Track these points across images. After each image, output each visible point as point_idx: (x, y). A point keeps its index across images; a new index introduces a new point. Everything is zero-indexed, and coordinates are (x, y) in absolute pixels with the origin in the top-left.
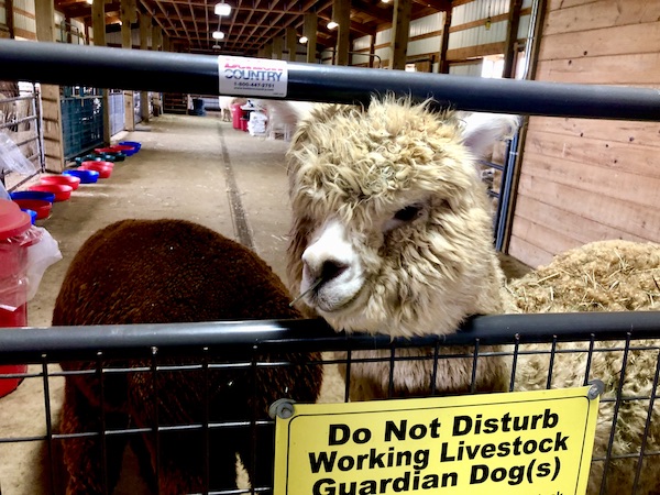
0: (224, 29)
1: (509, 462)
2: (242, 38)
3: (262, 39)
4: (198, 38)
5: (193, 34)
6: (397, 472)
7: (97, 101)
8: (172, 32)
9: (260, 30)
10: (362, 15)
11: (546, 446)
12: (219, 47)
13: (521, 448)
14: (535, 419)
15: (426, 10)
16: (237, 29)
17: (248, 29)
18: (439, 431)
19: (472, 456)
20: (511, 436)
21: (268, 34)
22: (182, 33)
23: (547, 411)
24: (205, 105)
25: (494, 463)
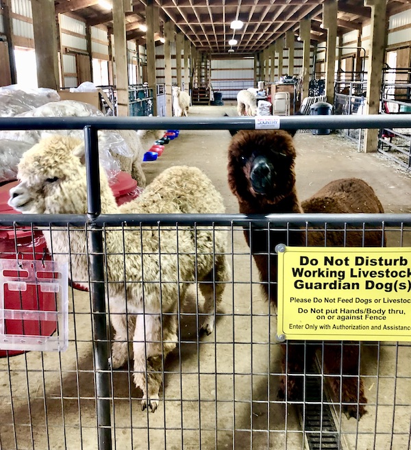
0: (237, 37)
1: (384, 280)
2: (251, 43)
3: (267, 42)
4: (217, 46)
5: (213, 43)
6: (331, 280)
7: (150, 102)
8: (198, 43)
9: (265, 35)
10: (348, 15)
11: (403, 274)
12: (233, 51)
13: (389, 274)
14: (395, 261)
15: (404, 5)
16: (247, 36)
17: (256, 36)
18: (348, 262)
19: (365, 276)
20: (384, 268)
21: (272, 37)
22: (206, 43)
23: (401, 258)
24: (223, 96)
25: (376, 280)
